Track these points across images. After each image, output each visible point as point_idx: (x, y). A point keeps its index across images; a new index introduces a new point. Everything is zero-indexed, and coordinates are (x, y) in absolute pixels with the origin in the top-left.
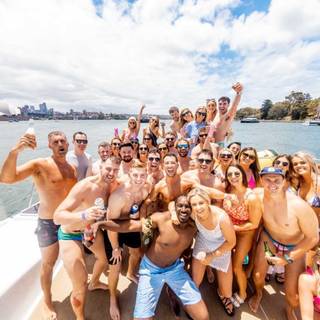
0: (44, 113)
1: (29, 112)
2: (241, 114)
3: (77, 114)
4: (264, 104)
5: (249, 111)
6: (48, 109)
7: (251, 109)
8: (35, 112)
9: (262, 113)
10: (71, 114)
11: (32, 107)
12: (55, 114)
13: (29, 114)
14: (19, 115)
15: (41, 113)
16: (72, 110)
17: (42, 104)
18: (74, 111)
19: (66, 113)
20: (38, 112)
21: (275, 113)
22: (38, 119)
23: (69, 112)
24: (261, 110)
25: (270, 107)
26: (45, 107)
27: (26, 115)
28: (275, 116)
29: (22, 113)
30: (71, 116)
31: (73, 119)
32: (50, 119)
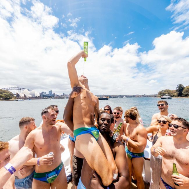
0: (50, 95)
1: (43, 95)
2: (163, 93)
3: (66, 95)
4: (177, 87)
5: (169, 92)
6: (53, 93)
7: (169, 90)
8: (46, 95)
9: (178, 93)
10: (63, 95)
11: (45, 93)
12: (55, 95)
13: (43, 96)
14: (39, 96)
15: (49, 95)
16: (64, 94)
17: (50, 91)
18: (65, 94)
19: (60, 95)
20: (47, 95)
21: (187, 92)
22: (47, 98)
23: (62, 94)
24: (177, 91)
25: (183, 89)
26: (51, 92)
27: (42, 96)
28: (188, 94)
29: (40, 95)
30: (63, 96)
31: (64, 98)
32: (53, 98)
